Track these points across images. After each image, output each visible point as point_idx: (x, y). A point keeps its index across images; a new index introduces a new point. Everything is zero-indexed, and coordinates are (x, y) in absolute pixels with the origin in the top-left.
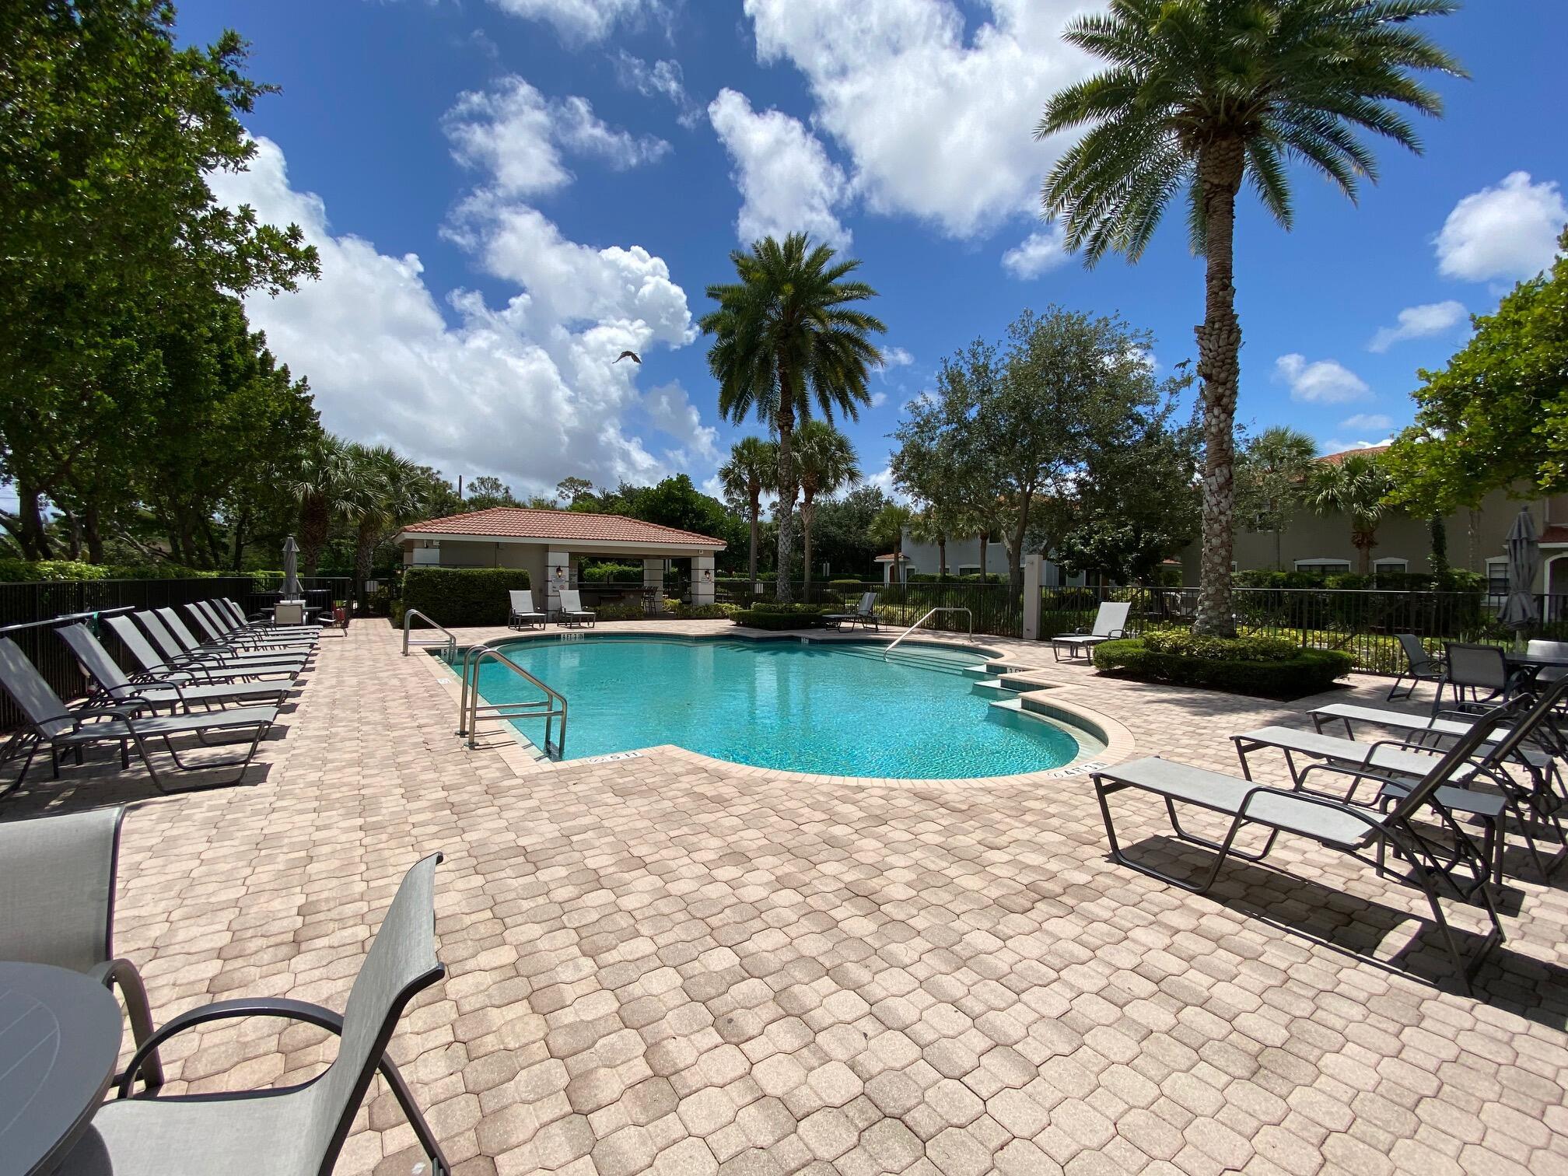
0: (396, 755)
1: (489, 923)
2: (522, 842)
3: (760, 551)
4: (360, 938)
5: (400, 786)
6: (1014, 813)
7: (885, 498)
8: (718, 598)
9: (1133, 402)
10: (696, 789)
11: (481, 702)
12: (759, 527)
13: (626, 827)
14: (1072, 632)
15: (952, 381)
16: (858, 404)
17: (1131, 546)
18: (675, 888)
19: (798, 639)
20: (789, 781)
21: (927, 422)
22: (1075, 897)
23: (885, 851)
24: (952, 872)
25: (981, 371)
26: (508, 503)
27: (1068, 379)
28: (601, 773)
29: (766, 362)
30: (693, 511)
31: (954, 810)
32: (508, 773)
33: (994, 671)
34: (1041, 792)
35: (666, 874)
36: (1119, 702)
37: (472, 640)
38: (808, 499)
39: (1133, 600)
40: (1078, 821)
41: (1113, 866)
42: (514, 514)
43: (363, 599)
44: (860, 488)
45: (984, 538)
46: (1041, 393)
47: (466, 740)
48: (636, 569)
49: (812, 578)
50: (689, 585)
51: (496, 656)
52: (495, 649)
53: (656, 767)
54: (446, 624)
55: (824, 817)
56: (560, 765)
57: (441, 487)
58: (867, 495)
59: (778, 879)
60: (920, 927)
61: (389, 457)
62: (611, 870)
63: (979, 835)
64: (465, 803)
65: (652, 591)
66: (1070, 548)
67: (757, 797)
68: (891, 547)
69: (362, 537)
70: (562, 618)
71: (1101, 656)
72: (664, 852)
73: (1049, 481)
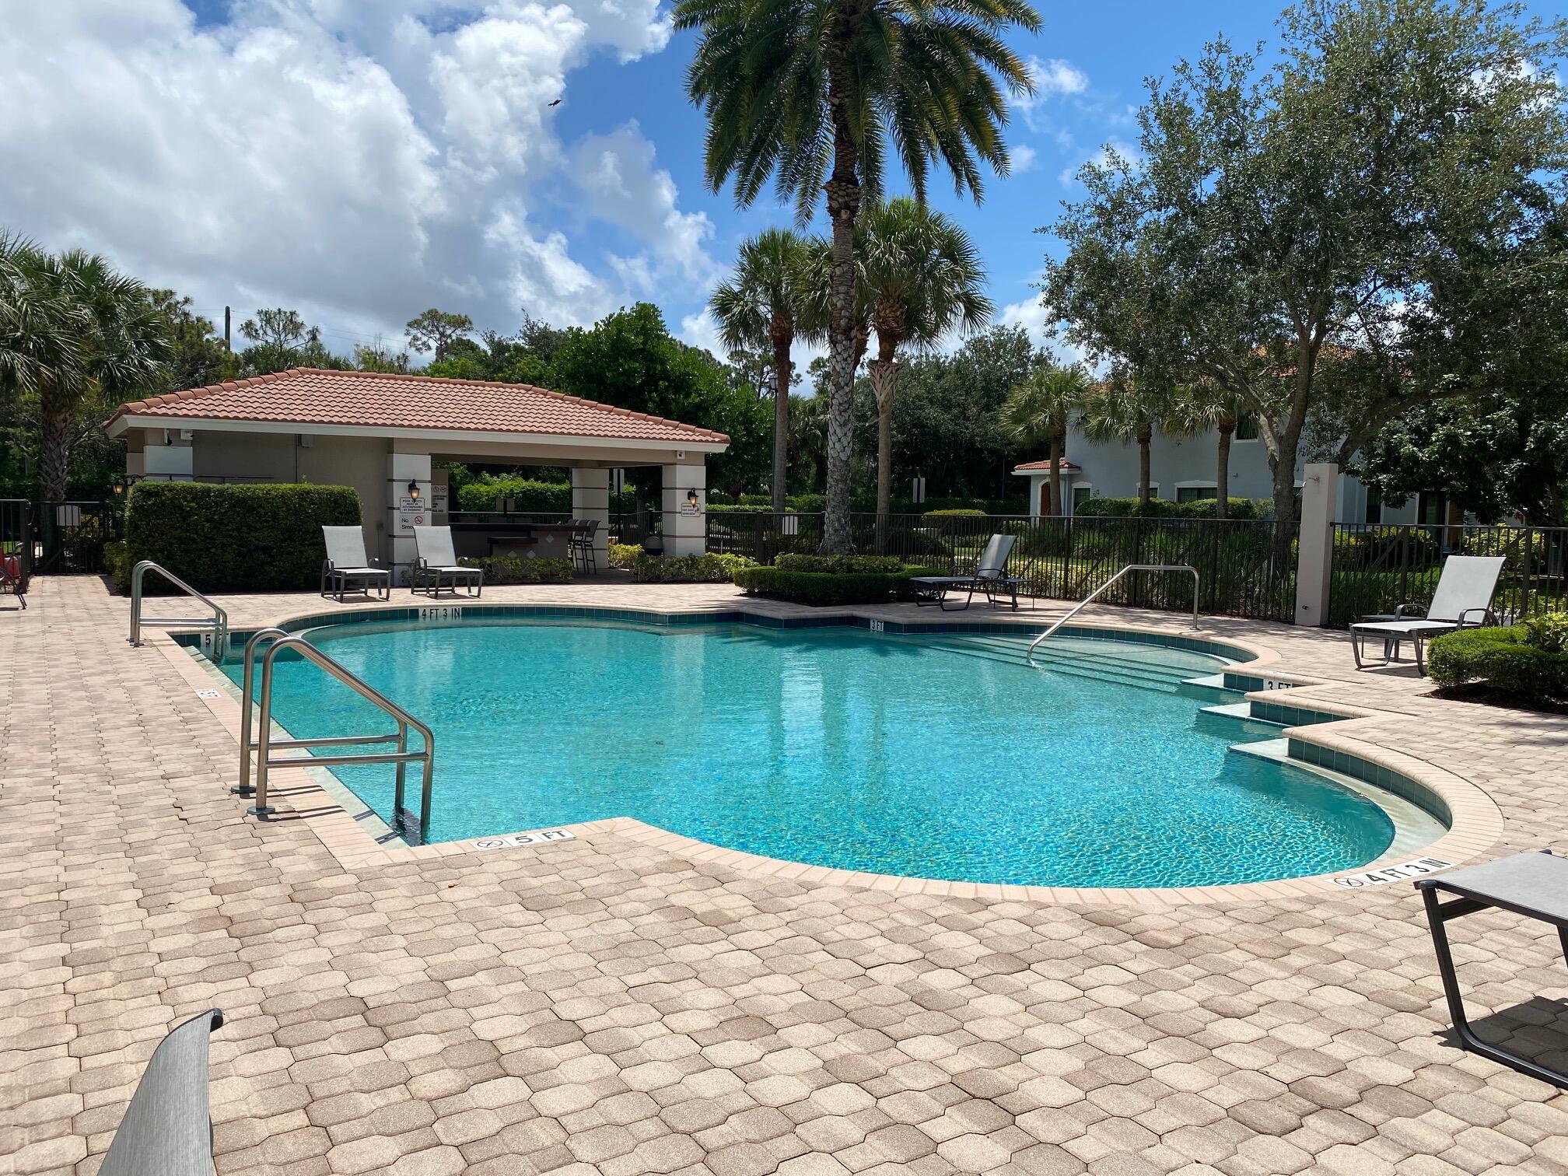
0: (124, 828)
1: (302, 1136)
2: (359, 989)
3: (792, 454)
4: (70, 1158)
5: (134, 885)
6: (1268, 951)
7: (1034, 352)
8: (712, 543)
9: (1526, 163)
10: (673, 900)
11: (277, 734)
12: (790, 406)
13: (546, 967)
14: (1390, 611)
15: (1168, 124)
16: (983, 167)
17: (1511, 447)
18: (637, 1077)
19: (864, 623)
20: (847, 887)
21: (1118, 204)
22: (1382, 1107)
23: (1025, 1018)
24: (1151, 1056)
25: (1224, 103)
26: (319, 360)
27: (1397, 116)
28: (499, 867)
29: (807, 82)
30: (665, 376)
31: (1155, 945)
32: (330, 864)
33: (1238, 685)
34: (1320, 913)
35: (620, 1052)
36: (1474, 747)
37: (257, 617)
38: (886, 354)
39: (1510, 550)
40: (1389, 968)
41: (1454, 1053)
42: (327, 383)
43: (55, 539)
44: (986, 331)
45: (1225, 430)
46: (1343, 145)
47: (251, 802)
48: (556, 487)
49: (892, 507)
50: (657, 517)
51: (302, 650)
52: (298, 636)
53: (600, 859)
54: (207, 588)
55: (913, 954)
56: (423, 852)
57: (192, 330)
58: (1000, 345)
59: (826, 1065)
60: (1088, 1156)
61: (93, 272)
62: (520, 1042)
63: (1202, 990)
64: (253, 918)
65: (588, 529)
66: (1391, 451)
67: (788, 917)
68: (1045, 446)
69: (48, 426)
70: (422, 578)
71: (1444, 659)
72: (617, 1015)
73: (1354, 319)
